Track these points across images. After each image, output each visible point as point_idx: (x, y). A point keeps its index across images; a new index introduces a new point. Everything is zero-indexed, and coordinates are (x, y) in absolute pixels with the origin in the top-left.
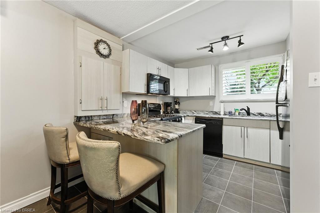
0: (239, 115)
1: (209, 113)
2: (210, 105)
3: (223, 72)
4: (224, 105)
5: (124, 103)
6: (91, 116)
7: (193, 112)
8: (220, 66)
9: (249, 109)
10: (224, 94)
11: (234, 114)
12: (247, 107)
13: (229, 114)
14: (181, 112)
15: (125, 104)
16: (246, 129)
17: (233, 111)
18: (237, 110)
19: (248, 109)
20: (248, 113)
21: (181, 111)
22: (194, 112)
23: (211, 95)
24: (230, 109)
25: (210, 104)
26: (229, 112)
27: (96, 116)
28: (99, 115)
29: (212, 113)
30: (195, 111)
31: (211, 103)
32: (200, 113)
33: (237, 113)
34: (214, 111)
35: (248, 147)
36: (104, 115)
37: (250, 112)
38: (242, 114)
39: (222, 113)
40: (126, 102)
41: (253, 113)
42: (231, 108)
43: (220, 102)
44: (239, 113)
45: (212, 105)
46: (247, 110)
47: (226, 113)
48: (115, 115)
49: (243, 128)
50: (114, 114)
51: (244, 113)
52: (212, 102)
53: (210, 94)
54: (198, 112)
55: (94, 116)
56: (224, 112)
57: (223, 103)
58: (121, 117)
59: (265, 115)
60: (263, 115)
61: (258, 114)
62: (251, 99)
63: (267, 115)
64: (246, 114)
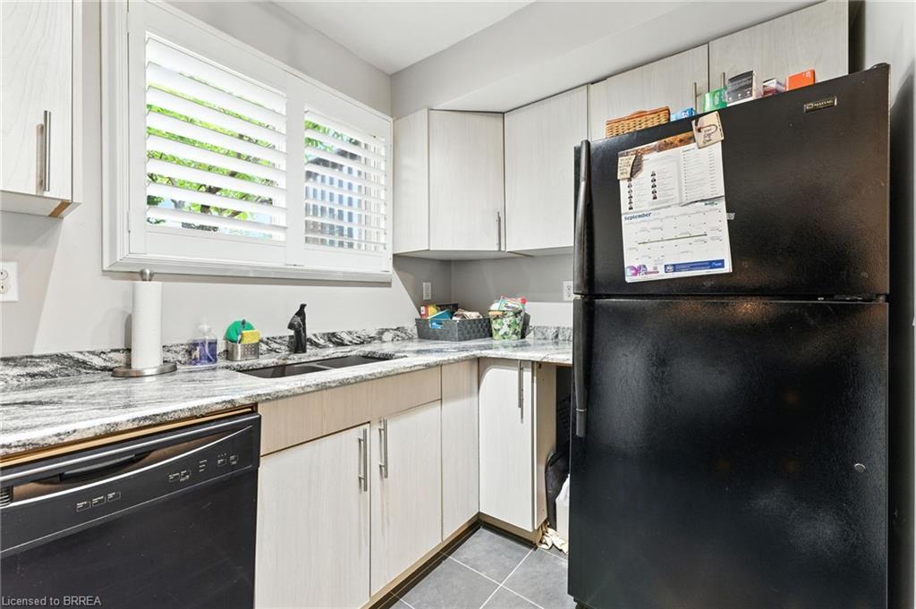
59: (346, 342)
60: (341, 344)
61: (326, 338)
62: (306, 267)
63: (351, 342)
64: (283, 347)
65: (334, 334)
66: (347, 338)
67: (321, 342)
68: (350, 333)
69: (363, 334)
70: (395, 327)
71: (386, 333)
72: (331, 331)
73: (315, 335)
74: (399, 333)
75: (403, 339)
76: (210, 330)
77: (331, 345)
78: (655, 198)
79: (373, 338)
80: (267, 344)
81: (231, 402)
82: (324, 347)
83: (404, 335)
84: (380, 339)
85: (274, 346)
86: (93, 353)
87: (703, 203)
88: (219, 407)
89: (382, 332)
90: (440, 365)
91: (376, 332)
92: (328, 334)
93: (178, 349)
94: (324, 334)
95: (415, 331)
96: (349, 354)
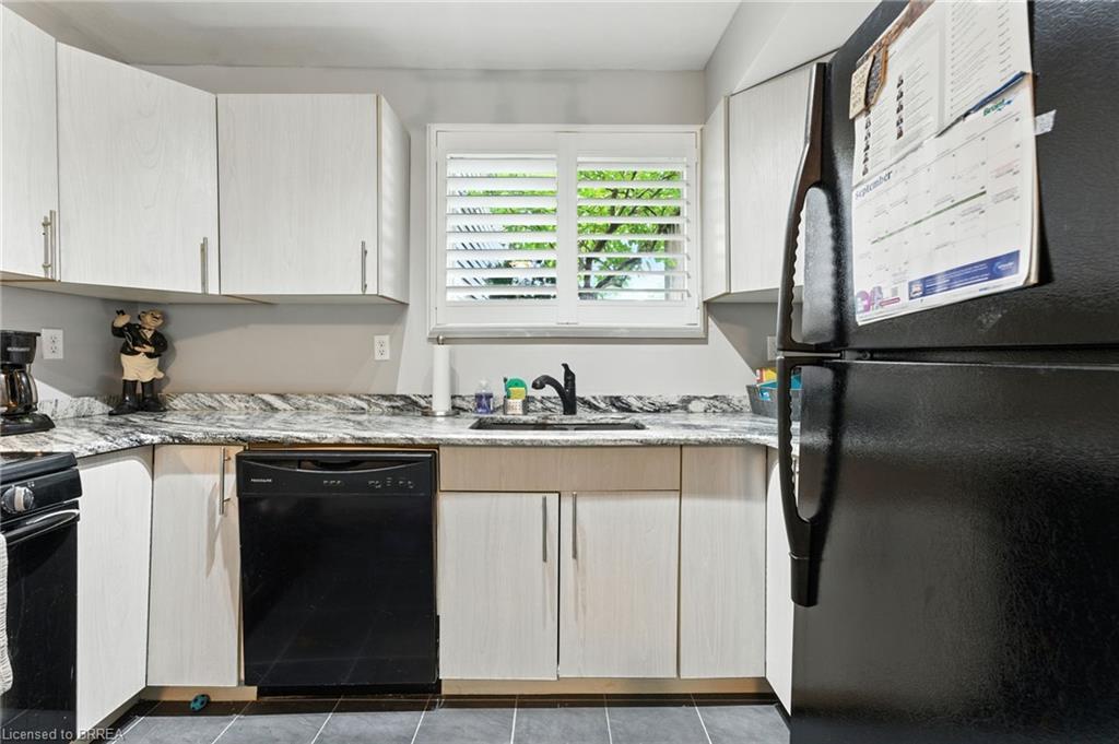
0: (526, 411)
1: (369, 402)
2: (378, 357)
3: (453, 169)
4: (452, 356)
7: (268, 404)
8: (434, 128)
9: (573, 375)
10: (452, 296)
11: (504, 408)
12: (563, 370)
13: (479, 406)
14: (177, 403)
16: (567, 505)
17: (499, 392)
18: (518, 383)
19: (566, 380)
20: (569, 401)
21: (178, 394)
22: (277, 403)
23: (371, 290)
24: (484, 383)
25: (377, 348)
26: (479, 397)
29: (387, 404)
30: (281, 396)
31: (382, 345)
32: (313, 404)
33: (516, 404)
34: (398, 393)
35: (580, 609)
37: (578, 394)
38: (539, 405)
39: (441, 405)
41: (588, 397)
42: (487, 372)
43: (430, 339)
44: (528, 400)
45: (387, 356)
46: (562, 383)
47: (464, 404)
49: (552, 499)
51: (548, 398)
52: (386, 338)
53: (365, 287)
54: (301, 402)
56: (453, 397)
57: (443, 342)
59: (634, 408)
60: (627, 409)
61: (608, 401)
62: (580, 325)
63: (641, 409)
64: (558, 407)
65: (618, 398)
66: (635, 404)
67: (602, 405)
68: (641, 398)
69: (659, 401)
70: (712, 395)
71: (693, 402)
72: (615, 395)
73: (594, 398)
74: (717, 403)
75: (724, 411)
76: (487, 385)
77: (614, 410)
78: (900, 135)
79: (675, 407)
80: (542, 402)
81: (412, 439)
82: (605, 411)
83: (725, 406)
84: (686, 408)
85: (549, 405)
86: (420, 396)
87: (982, 111)
88: (404, 442)
89: (687, 401)
90: (681, 446)
91: (678, 399)
92: (611, 397)
93: (470, 399)
94: (605, 398)
95: (747, 402)
96: (622, 422)
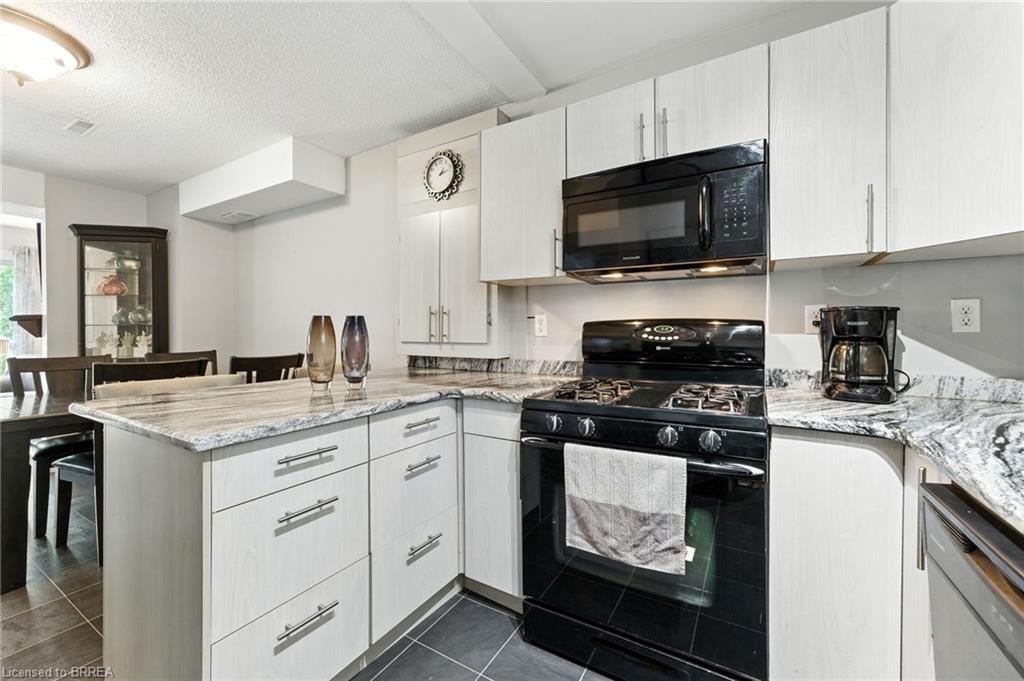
5: (534, 323)
6: (436, 358)
15: (537, 326)
27: (446, 358)
28: (453, 359)
36: (465, 359)
40: (544, 317)
48: (495, 363)
50: (493, 360)
55: (441, 359)
58: (515, 373)
